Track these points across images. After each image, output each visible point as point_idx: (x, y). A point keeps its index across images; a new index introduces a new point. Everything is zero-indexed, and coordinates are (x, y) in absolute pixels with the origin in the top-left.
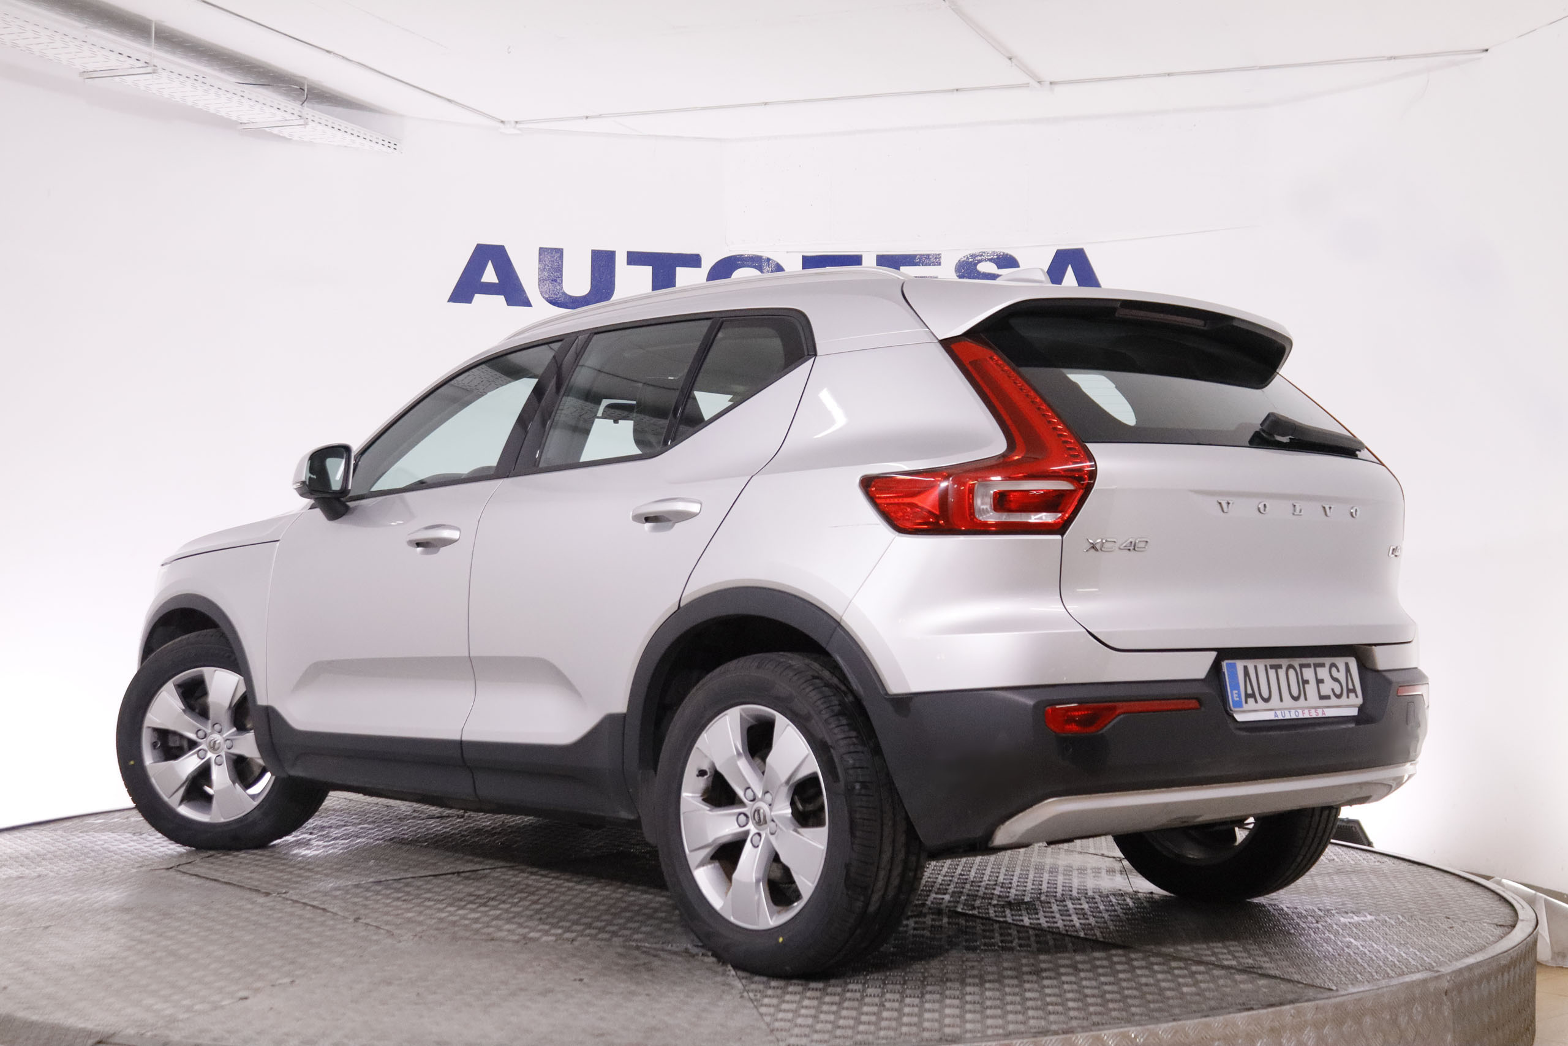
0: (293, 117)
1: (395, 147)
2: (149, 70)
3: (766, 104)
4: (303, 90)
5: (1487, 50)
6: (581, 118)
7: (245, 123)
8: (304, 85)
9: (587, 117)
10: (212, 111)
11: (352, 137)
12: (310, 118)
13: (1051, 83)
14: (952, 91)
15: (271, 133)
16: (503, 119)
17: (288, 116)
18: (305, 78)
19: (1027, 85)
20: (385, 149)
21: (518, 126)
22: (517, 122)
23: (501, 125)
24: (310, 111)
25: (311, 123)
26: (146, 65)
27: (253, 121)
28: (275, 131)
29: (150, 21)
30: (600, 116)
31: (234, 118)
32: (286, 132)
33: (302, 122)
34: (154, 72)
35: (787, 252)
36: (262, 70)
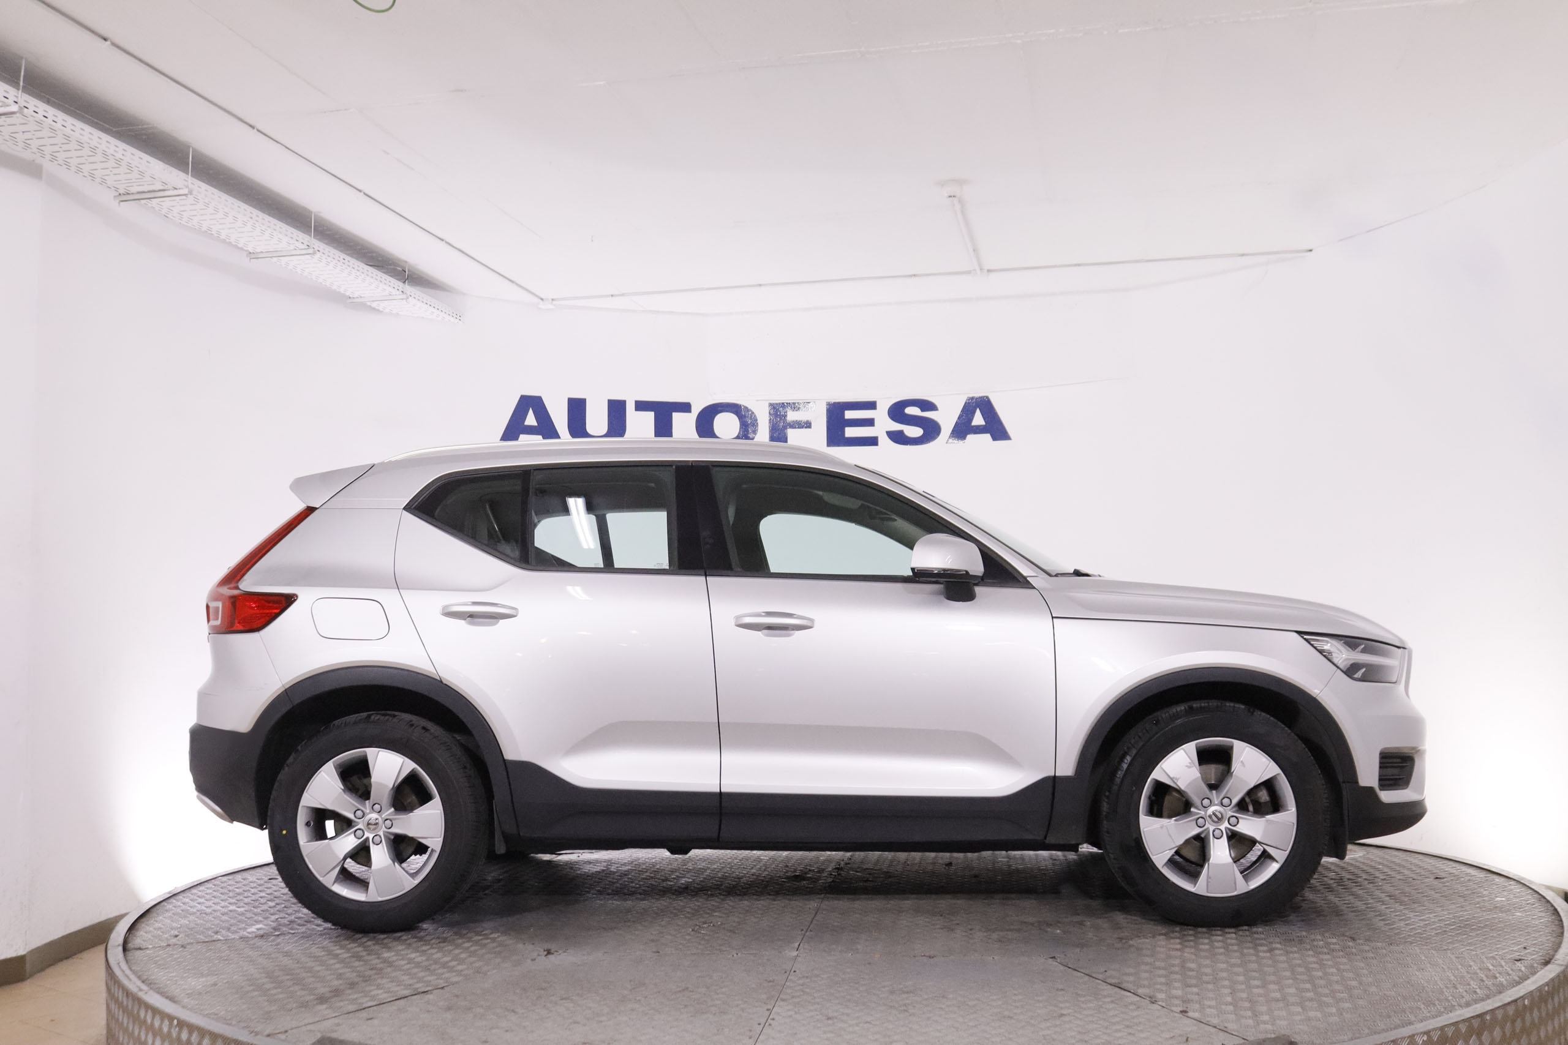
0: (398, 293)
1: (460, 318)
2: (311, 251)
3: (760, 285)
4: (405, 272)
5: (1311, 250)
6: (608, 296)
7: (354, 298)
8: (405, 268)
9: (612, 296)
10: (334, 287)
11: (433, 310)
12: (409, 294)
13: (989, 271)
14: (911, 276)
15: (370, 306)
16: (543, 297)
17: (394, 292)
18: (406, 262)
19: (969, 272)
20: (453, 320)
21: (554, 302)
22: (553, 300)
23: (540, 300)
24: (407, 288)
25: (410, 298)
26: (307, 247)
27: (362, 296)
28: (374, 305)
29: (310, 212)
30: (623, 295)
31: (348, 294)
32: (381, 306)
33: (404, 296)
34: (314, 253)
35: (757, 401)
36: (374, 255)
